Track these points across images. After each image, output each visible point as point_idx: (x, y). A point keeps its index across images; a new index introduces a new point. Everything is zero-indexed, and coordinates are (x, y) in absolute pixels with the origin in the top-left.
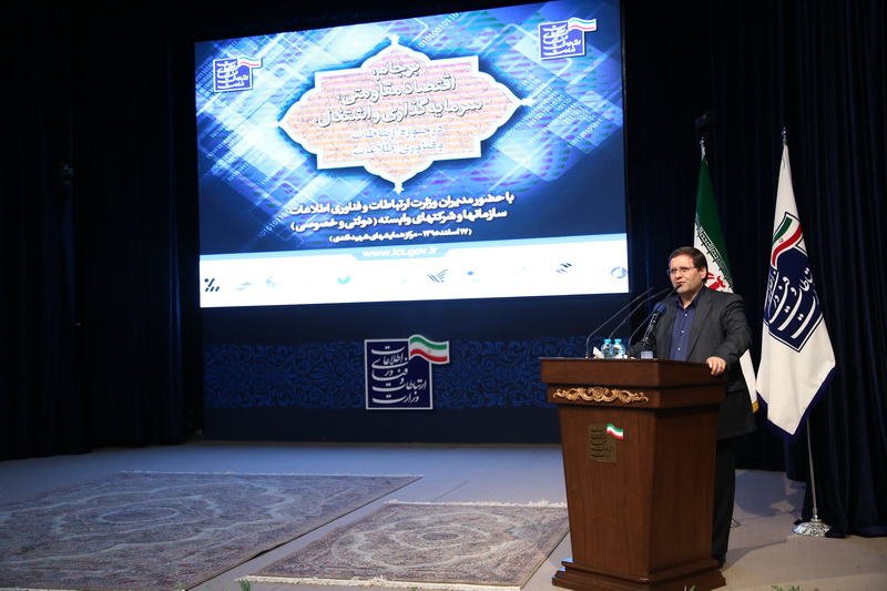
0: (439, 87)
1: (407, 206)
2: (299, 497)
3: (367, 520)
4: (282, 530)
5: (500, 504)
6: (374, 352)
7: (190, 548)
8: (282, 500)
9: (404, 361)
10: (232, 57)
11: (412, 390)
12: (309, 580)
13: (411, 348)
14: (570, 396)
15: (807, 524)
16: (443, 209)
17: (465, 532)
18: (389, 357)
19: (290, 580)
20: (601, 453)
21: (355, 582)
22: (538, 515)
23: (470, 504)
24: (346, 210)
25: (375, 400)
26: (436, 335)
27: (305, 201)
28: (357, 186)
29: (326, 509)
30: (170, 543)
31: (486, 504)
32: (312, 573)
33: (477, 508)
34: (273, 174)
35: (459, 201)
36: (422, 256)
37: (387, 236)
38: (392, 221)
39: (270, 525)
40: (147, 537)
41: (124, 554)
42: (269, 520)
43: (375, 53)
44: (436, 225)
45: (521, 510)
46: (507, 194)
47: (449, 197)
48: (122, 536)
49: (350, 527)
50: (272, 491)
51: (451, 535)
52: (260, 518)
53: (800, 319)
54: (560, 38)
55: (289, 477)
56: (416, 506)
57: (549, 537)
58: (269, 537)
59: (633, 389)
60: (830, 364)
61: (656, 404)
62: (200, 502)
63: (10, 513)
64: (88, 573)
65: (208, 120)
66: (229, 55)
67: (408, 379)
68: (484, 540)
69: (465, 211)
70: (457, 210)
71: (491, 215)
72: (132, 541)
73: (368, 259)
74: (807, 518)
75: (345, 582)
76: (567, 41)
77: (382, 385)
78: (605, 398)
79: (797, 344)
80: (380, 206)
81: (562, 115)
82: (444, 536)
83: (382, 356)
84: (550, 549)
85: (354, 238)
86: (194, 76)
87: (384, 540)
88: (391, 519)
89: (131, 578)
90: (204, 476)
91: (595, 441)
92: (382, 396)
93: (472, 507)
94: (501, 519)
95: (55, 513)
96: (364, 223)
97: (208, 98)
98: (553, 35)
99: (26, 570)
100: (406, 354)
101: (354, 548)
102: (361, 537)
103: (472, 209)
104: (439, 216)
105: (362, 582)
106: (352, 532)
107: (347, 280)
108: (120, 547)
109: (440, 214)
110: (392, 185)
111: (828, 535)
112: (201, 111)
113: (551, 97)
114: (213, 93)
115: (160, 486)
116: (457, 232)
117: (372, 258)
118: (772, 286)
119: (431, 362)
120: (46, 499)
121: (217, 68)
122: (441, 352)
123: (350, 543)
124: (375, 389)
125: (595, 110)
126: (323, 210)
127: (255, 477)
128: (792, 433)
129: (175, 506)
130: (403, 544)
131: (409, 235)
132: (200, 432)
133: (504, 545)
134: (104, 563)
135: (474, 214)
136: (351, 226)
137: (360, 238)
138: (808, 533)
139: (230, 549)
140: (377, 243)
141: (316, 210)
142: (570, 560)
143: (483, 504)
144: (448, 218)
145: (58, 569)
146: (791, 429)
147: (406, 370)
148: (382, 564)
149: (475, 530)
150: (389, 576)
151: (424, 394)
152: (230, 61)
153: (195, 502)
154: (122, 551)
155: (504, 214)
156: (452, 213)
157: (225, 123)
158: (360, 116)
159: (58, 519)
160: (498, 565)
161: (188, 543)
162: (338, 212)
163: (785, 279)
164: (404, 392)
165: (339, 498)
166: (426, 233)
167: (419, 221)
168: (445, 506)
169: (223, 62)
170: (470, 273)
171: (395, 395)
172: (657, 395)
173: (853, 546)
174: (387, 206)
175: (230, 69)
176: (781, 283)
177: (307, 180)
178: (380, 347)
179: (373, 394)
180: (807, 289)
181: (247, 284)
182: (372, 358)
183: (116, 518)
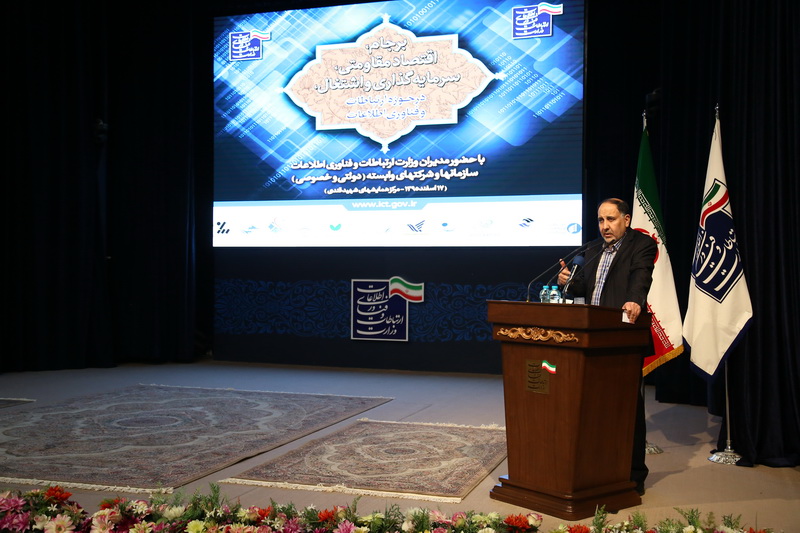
0: (423, 61)
1: (392, 164)
2: (285, 412)
3: (339, 434)
4: (266, 440)
5: (456, 425)
6: (359, 290)
7: (185, 452)
8: (270, 414)
9: (385, 299)
10: (245, 31)
11: (391, 324)
12: (280, 485)
13: (392, 287)
14: (511, 335)
15: (721, 454)
16: (423, 168)
17: (422, 448)
18: (372, 294)
19: (264, 484)
20: (536, 385)
21: (320, 488)
22: (487, 436)
23: (430, 424)
24: (340, 166)
25: (359, 332)
26: (412, 277)
27: (304, 158)
28: (349, 145)
29: (307, 423)
30: (169, 447)
31: (444, 425)
32: (284, 478)
33: (436, 428)
34: (278, 133)
35: (437, 161)
36: (403, 208)
37: (374, 190)
38: (378, 177)
39: (256, 435)
40: (150, 441)
41: (128, 455)
42: (256, 431)
43: (368, 30)
44: (417, 182)
45: (474, 431)
46: (479, 156)
47: (428, 158)
48: (131, 439)
49: (324, 440)
50: (263, 406)
51: (409, 450)
52: (248, 429)
53: (723, 274)
54: (530, 20)
55: (279, 394)
56: (383, 424)
57: (493, 456)
58: (253, 445)
59: (566, 330)
60: (748, 314)
61: (585, 343)
62: (201, 413)
63: (41, 415)
64: (96, 470)
65: (224, 85)
66: (243, 28)
67: (387, 314)
68: (437, 456)
69: (442, 171)
70: (435, 169)
71: (465, 174)
72: (138, 444)
73: (356, 209)
74: (721, 448)
75: (311, 488)
76: (536, 23)
77: (365, 318)
78: (541, 337)
79: (719, 296)
80: (369, 163)
81: (530, 89)
82: (403, 451)
83: (366, 294)
84: (493, 466)
85: (345, 191)
86: (213, 47)
87: (351, 452)
88: (360, 435)
89: (131, 475)
90: (208, 391)
91: (532, 375)
92: (366, 328)
93: (431, 427)
94: (454, 438)
95: (78, 417)
96: (355, 178)
97: (224, 66)
98: (525, 17)
99: (45, 464)
100: (387, 293)
101: (324, 458)
102: (332, 449)
103: (449, 169)
104: (419, 174)
105: (325, 488)
106: (325, 444)
107: (339, 227)
108: (127, 448)
109: (420, 172)
110: (379, 146)
111: (738, 464)
112: (218, 77)
113: (521, 72)
114: (228, 62)
115: (170, 398)
116: (434, 189)
117: (360, 209)
118: (700, 244)
119: (408, 300)
120: (73, 405)
121: (233, 40)
122: (416, 292)
123: (321, 453)
124: (359, 321)
125: (559, 85)
126: (320, 166)
127: (250, 393)
128: (711, 374)
129: (179, 416)
130: (366, 457)
131: (393, 190)
132: (211, 353)
133: (454, 461)
134: (111, 462)
135: (450, 173)
136: (344, 180)
137: (350, 191)
138: (721, 461)
139: (219, 454)
140: (365, 196)
141: (314, 166)
142: (506, 477)
143: (441, 425)
144: (427, 176)
145: (72, 465)
146: (711, 370)
147: (386, 307)
148: (345, 473)
149: (431, 447)
150: (349, 484)
151: (401, 328)
152: (244, 34)
153: (196, 413)
154: (128, 452)
155: (476, 174)
156: (430, 172)
157: (238, 89)
158: (354, 85)
159: (80, 422)
160: (446, 478)
161: (184, 448)
162: (332, 168)
163: (712, 238)
164: (384, 326)
165: (319, 415)
166: (408, 188)
167: (402, 178)
168: (408, 425)
169: (238, 35)
170: (445, 225)
171: (376, 328)
172: (586, 337)
173: (760, 474)
174: (375, 164)
175: (243, 41)
176: (708, 241)
177: (306, 139)
178: (365, 286)
179: (357, 326)
180: (730, 247)
181: (253, 227)
182: (358, 295)
183: (128, 423)
